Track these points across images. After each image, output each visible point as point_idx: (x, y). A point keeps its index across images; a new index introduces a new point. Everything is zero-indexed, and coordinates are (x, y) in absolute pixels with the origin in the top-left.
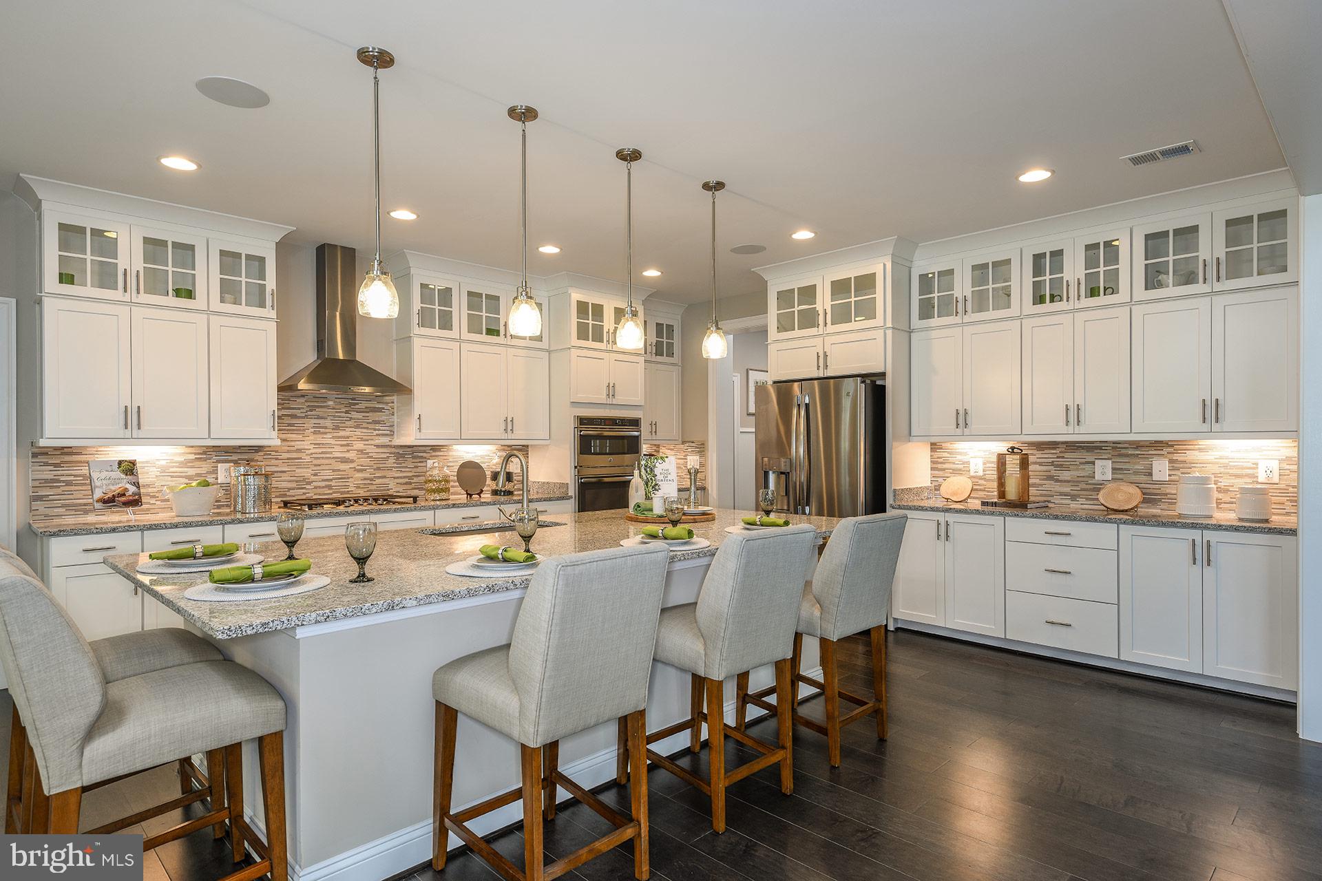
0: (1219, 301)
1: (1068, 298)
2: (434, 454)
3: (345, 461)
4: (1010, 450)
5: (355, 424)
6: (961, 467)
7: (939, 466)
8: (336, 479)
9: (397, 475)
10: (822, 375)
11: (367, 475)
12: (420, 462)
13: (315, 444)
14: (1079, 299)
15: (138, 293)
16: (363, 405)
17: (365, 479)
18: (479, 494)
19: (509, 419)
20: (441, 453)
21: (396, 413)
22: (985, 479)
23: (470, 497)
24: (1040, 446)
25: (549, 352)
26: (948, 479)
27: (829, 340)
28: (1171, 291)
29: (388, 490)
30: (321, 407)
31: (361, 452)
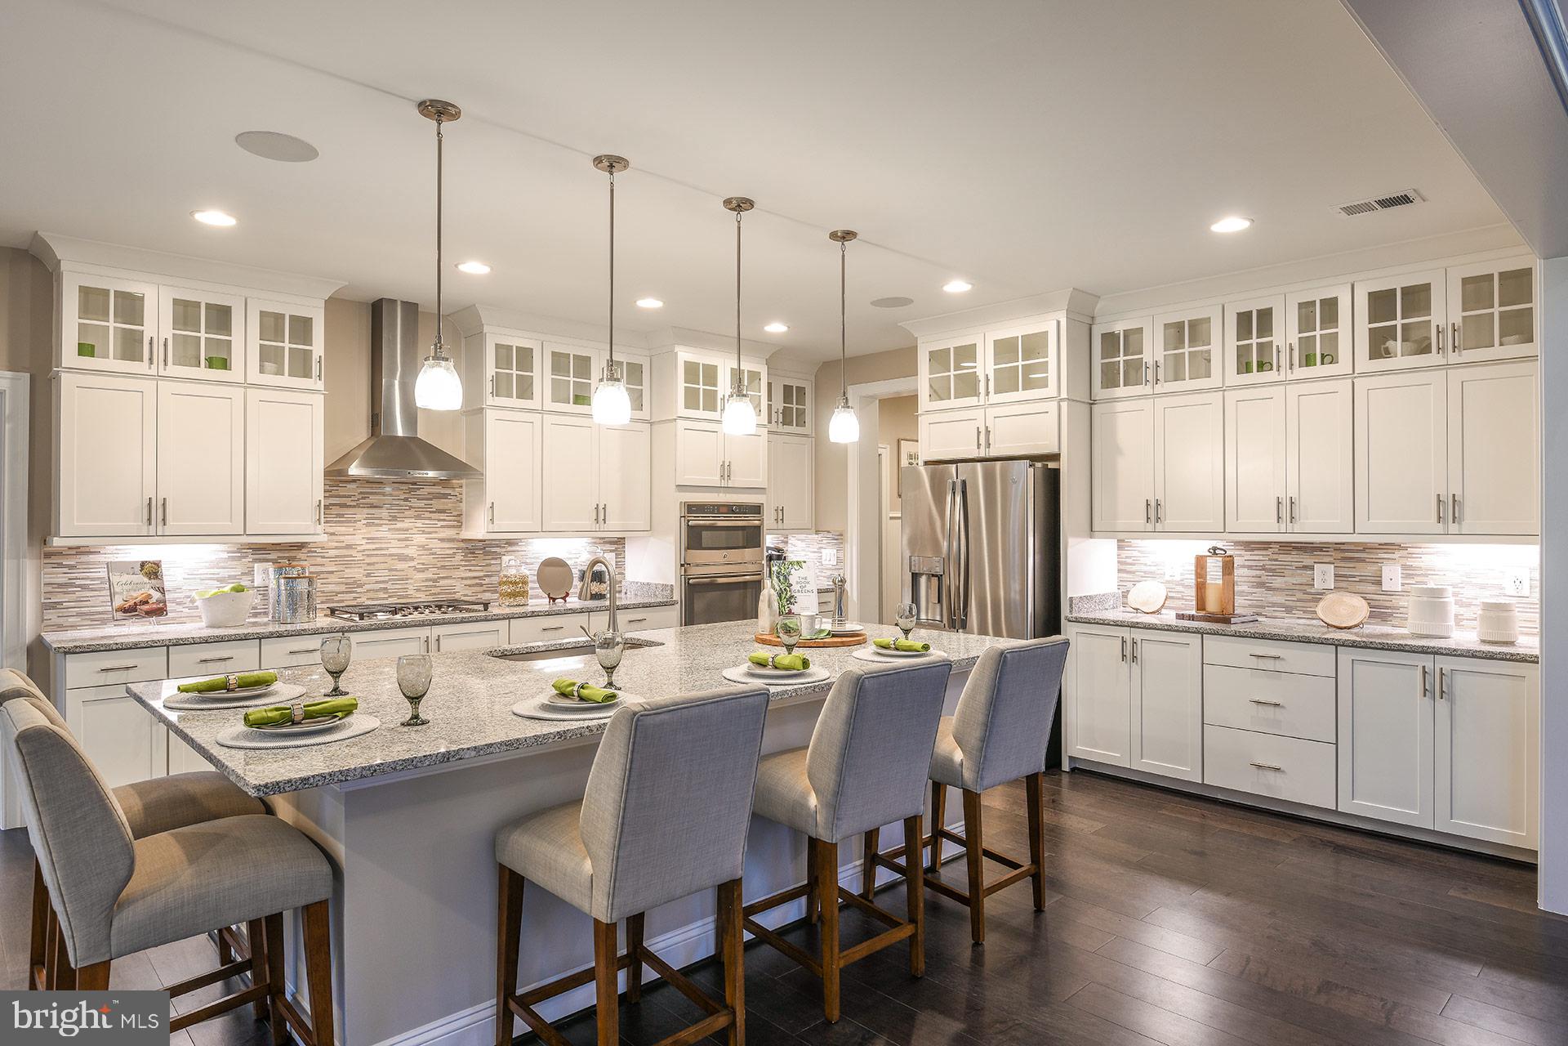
0: (1456, 375)
1: (1279, 367)
2: (510, 549)
3: (403, 558)
4: (1211, 551)
5: (416, 514)
6: (1153, 569)
7: (1128, 568)
8: (394, 580)
9: (463, 575)
10: (982, 455)
11: (431, 576)
12: (493, 559)
13: (368, 539)
14: (1291, 369)
15: (166, 364)
16: (427, 490)
17: (427, 580)
18: (564, 598)
19: (601, 507)
20: (518, 548)
21: (464, 499)
22: (1183, 585)
23: (554, 601)
24: (1249, 546)
25: (651, 424)
26: (1138, 584)
27: (992, 412)
28: (1400, 361)
29: (455, 593)
30: (375, 493)
31: (423, 547)
